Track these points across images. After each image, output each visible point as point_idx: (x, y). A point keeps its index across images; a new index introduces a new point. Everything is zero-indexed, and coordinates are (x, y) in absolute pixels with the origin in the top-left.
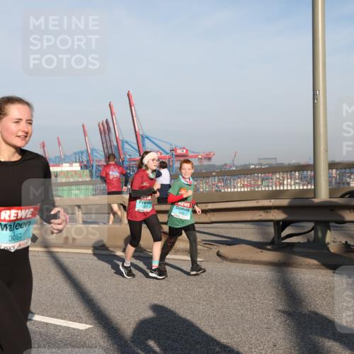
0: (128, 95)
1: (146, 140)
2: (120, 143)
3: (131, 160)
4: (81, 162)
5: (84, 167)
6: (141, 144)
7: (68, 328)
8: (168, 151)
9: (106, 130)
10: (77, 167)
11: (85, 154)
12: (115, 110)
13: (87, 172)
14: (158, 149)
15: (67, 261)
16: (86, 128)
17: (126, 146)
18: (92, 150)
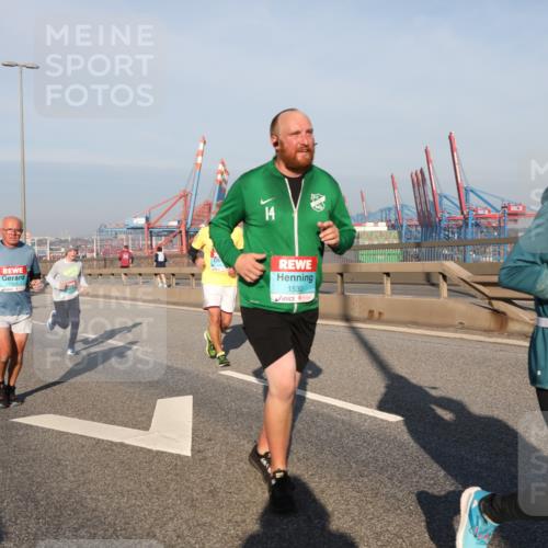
0: (450, 138)
1: (471, 194)
2: (437, 198)
3: (449, 219)
4: (388, 221)
5: (392, 227)
6: (463, 200)
7: (376, 418)
8: (499, 208)
9: (420, 181)
10: (383, 227)
11: (393, 212)
12: (432, 157)
13: (395, 233)
14: (485, 205)
15: (373, 340)
16: (396, 180)
17: (445, 201)
18: (402, 206)
